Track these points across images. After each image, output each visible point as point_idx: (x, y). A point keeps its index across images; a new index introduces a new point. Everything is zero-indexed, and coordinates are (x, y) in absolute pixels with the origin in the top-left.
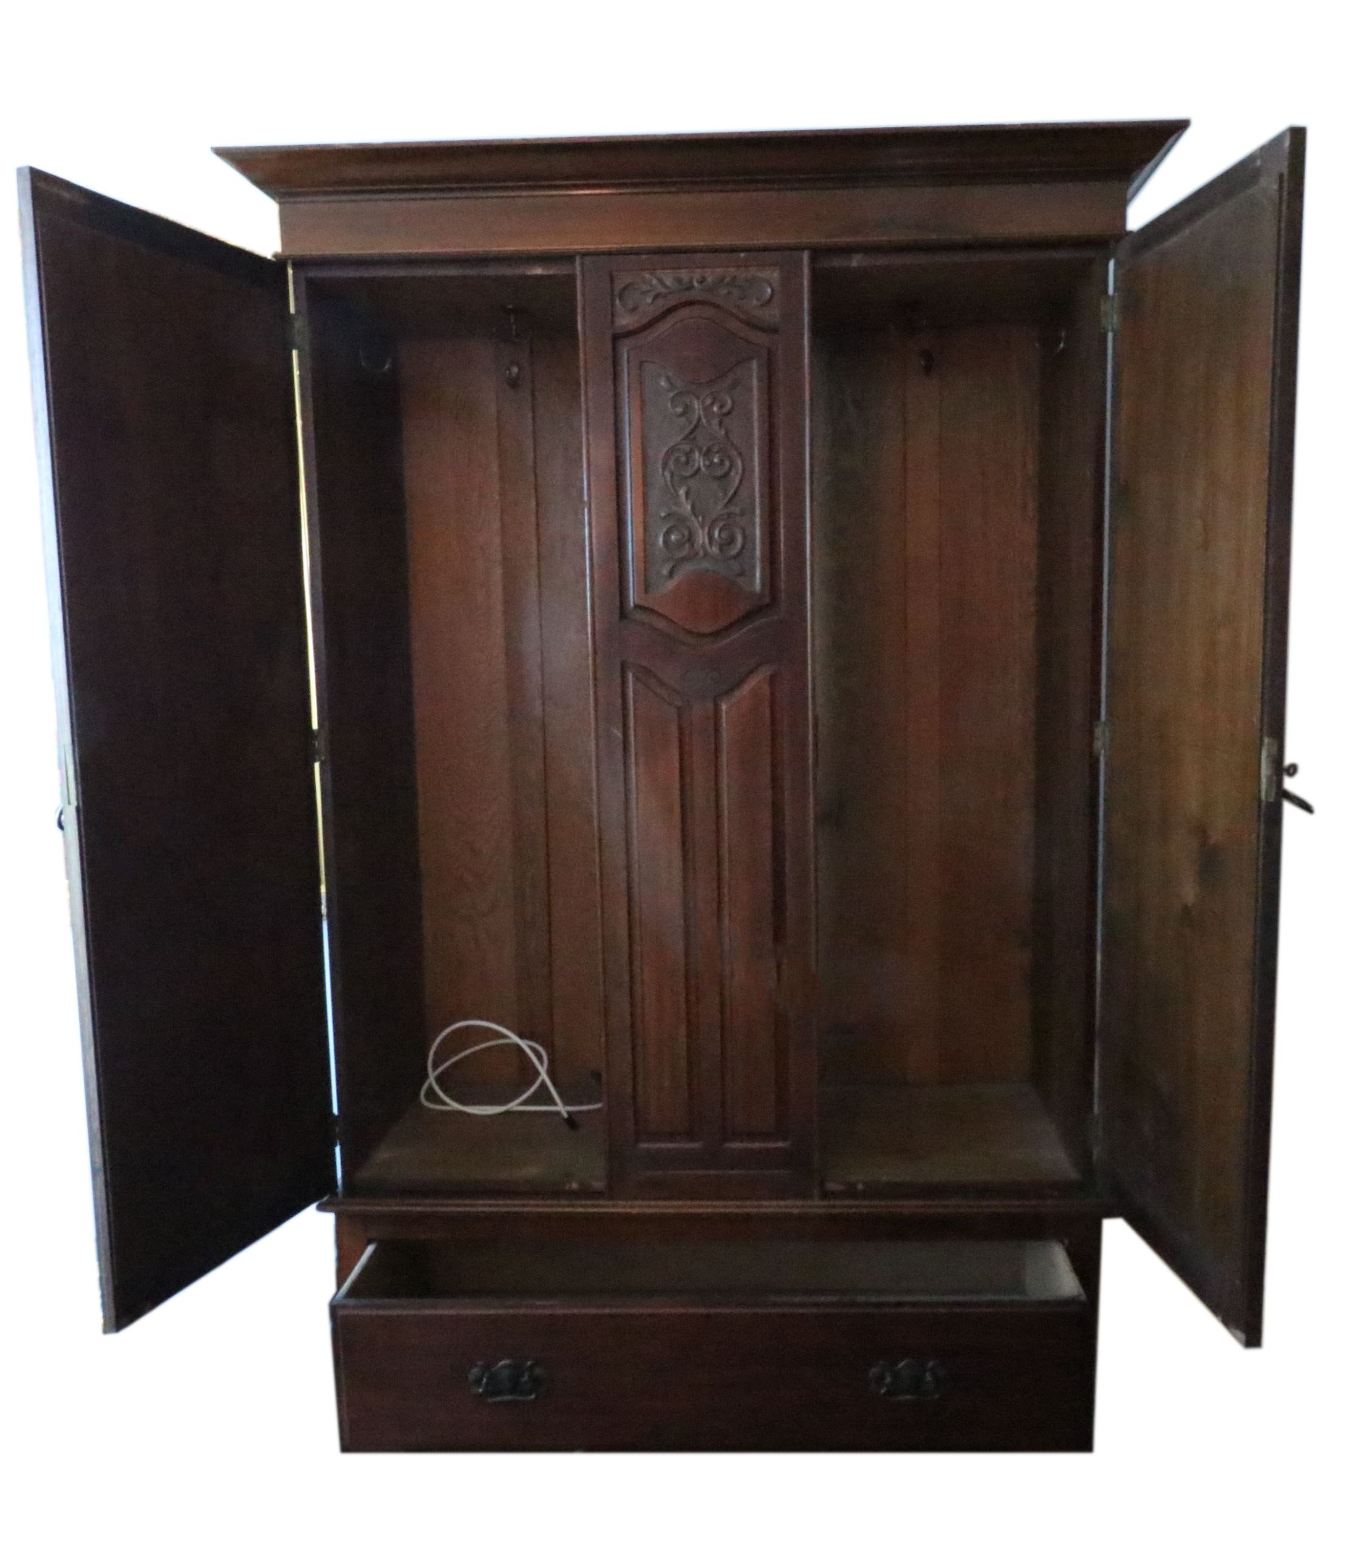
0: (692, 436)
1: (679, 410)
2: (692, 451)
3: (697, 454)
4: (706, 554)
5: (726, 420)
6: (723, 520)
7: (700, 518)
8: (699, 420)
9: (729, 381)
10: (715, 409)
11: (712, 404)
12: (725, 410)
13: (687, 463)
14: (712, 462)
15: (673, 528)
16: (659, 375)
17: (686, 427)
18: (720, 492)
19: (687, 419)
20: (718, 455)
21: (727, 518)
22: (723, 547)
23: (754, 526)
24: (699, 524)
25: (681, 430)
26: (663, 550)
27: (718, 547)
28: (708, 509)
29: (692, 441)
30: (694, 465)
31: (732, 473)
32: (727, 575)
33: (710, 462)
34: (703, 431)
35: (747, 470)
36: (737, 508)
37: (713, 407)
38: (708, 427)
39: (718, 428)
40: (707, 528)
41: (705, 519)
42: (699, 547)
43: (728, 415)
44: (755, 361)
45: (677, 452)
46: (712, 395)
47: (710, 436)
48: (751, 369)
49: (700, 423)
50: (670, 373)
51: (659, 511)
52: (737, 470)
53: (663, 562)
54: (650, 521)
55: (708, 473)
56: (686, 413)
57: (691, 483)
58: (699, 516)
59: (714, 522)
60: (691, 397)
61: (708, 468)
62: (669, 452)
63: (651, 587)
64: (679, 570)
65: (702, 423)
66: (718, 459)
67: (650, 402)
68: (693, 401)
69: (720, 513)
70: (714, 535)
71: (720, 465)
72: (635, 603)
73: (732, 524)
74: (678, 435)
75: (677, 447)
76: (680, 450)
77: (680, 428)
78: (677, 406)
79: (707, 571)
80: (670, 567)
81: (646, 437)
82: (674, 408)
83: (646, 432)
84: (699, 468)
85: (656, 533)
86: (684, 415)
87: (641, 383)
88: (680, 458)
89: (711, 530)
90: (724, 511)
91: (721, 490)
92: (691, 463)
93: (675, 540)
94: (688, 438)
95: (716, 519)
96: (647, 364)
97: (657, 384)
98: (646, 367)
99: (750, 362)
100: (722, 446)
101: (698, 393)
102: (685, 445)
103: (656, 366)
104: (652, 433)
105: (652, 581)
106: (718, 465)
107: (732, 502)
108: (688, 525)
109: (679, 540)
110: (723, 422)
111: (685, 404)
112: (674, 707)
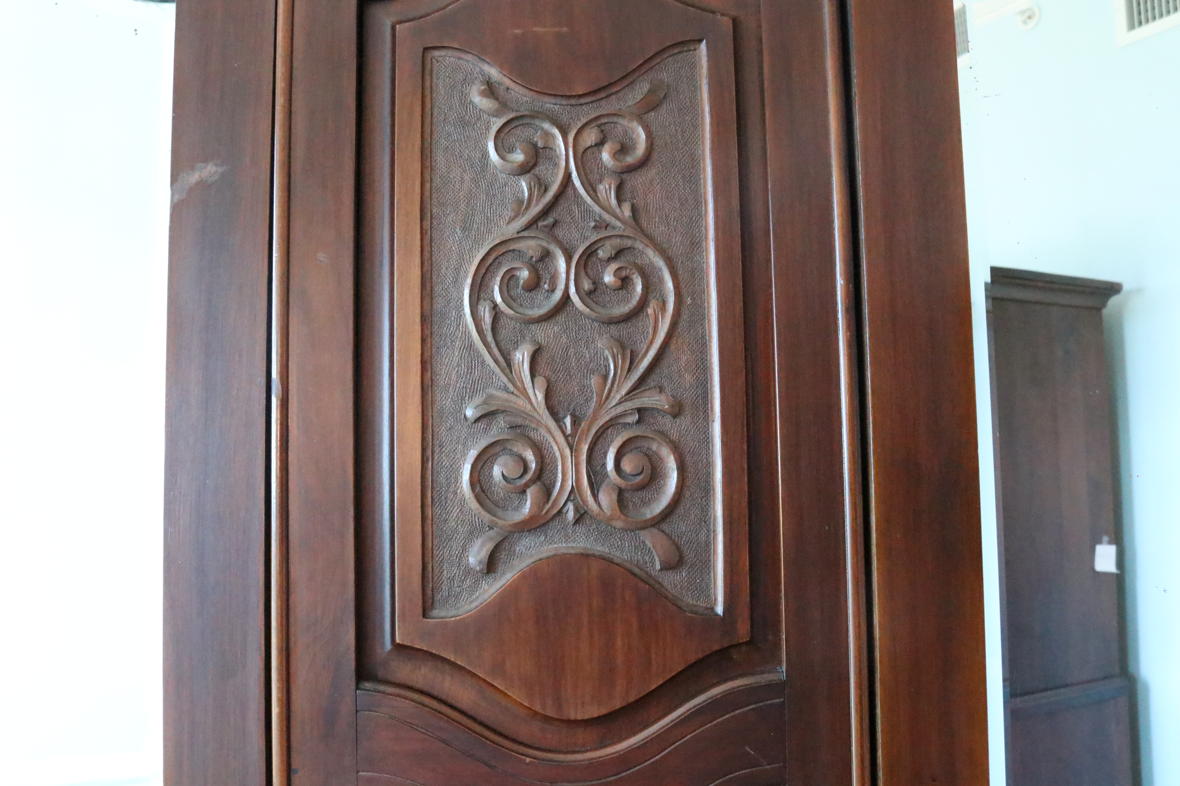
0: (550, 220)
1: (519, 157)
2: (546, 255)
3: (561, 264)
4: (582, 517)
5: (635, 180)
6: (626, 425)
7: (568, 421)
8: (566, 179)
9: (642, 90)
10: (606, 156)
11: (600, 144)
12: (630, 160)
13: (533, 286)
14: (597, 284)
15: (498, 449)
16: (467, 81)
17: (535, 198)
18: (620, 356)
19: (539, 179)
20: (614, 266)
21: (639, 422)
22: (627, 495)
23: (707, 440)
24: (566, 437)
25: (521, 206)
26: (473, 504)
27: (615, 497)
28: (587, 399)
29: (549, 233)
30: (553, 290)
31: (650, 311)
32: (637, 566)
33: (594, 283)
34: (575, 209)
35: (689, 301)
36: (663, 397)
37: (600, 153)
38: (588, 199)
39: (613, 201)
40: (585, 448)
41: (580, 425)
42: (566, 497)
43: (640, 170)
44: (703, 46)
45: (510, 259)
46: (599, 122)
47: (595, 221)
48: (694, 66)
49: (569, 190)
50: (494, 72)
51: (462, 404)
52: (664, 303)
53: (473, 533)
54: (438, 430)
55: (588, 310)
56: (535, 165)
57: (545, 334)
58: (565, 417)
59: (603, 433)
60: (547, 126)
61: (588, 296)
62: (490, 260)
63: (438, 597)
64: (512, 554)
65: (575, 189)
66: (615, 275)
67: (445, 143)
68: (554, 136)
69: (620, 409)
70: (604, 465)
71: (619, 289)
72: (398, 640)
73: (651, 436)
74: (511, 220)
75: (511, 248)
76: (519, 254)
77: (520, 202)
78: (511, 150)
79: (585, 556)
80: (489, 546)
81: (431, 223)
82: (505, 153)
83: (431, 211)
84: (566, 297)
85: (454, 458)
86: (528, 171)
87: (423, 96)
88: (518, 274)
89: (597, 454)
90: (629, 405)
91: (622, 352)
92: (546, 286)
93: (501, 477)
94: (537, 226)
95: (609, 424)
96: (436, 53)
97: (465, 103)
98: (438, 61)
99: (692, 48)
100: (629, 243)
101: (565, 119)
102: (532, 243)
103: (460, 58)
104: (448, 214)
105: (442, 582)
106: (615, 290)
107: (651, 382)
108: (536, 441)
109: (512, 479)
110: (628, 186)
111: (531, 145)
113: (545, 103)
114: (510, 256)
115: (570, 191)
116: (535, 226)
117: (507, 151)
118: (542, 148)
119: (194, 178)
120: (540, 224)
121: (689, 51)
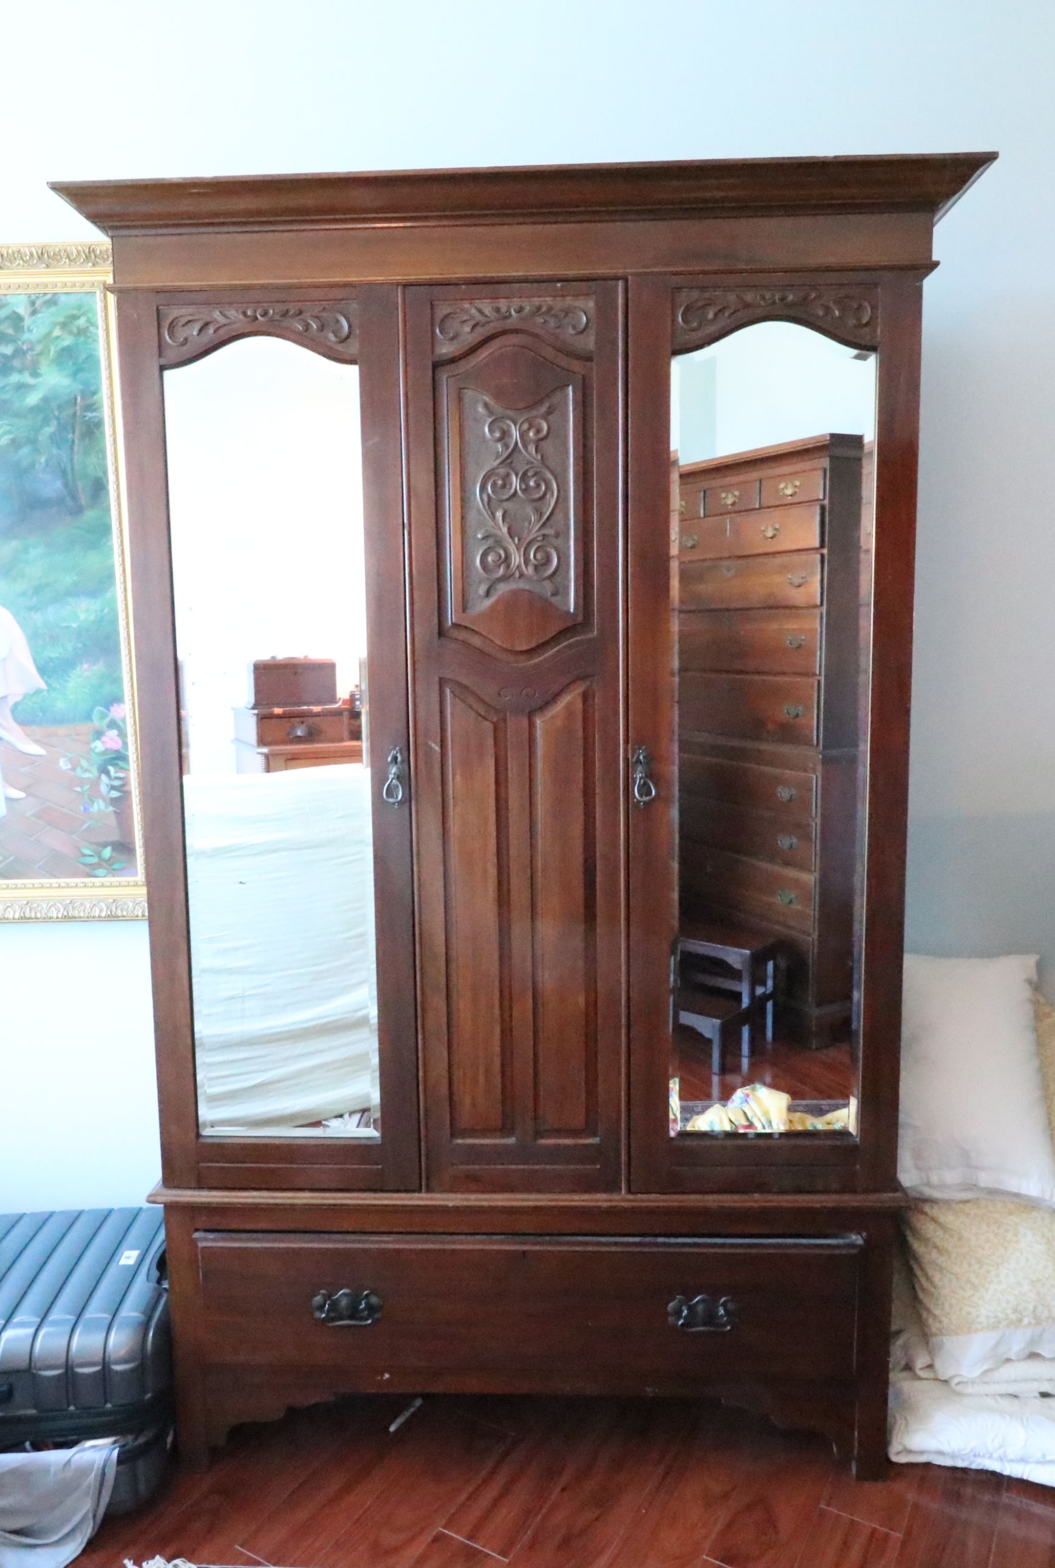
0: (509, 461)
1: (497, 435)
2: (508, 475)
3: (514, 478)
4: (522, 575)
5: (543, 444)
6: (538, 541)
7: (516, 539)
8: (516, 443)
9: (543, 409)
10: (531, 434)
11: (529, 429)
12: (541, 436)
13: (504, 486)
14: (528, 486)
15: (490, 550)
16: (477, 401)
17: (504, 451)
18: (536, 514)
19: (505, 444)
20: (534, 479)
21: (543, 539)
22: (538, 567)
23: (569, 548)
24: (515, 545)
25: (498, 455)
26: (481, 571)
27: (533, 568)
28: (523, 531)
29: (509, 466)
30: (511, 488)
31: (548, 496)
32: (542, 594)
33: (526, 486)
34: (519, 456)
35: (562, 493)
36: (552, 530)
37: (529, 433)
38: (524, 452)
39: (534, 452)
40: (523, 550)
41: (521, 541)
42: (515, 568)
43: (544, 440)
44: (570, 388)
46: (529, 420)
47: (527, 461)
48: (567, 396)
50: (487, 399)
51: (476, 533)
52: (553, 493)
53: (480, 582)
54: (467, 542)
55: (524, 496)
56: (504, 438)
57: (508, 506)
58: (515, 537)
59: (529, 544)
60: (509, 422)
61: (524, 491)
62: (487, 476)
63: (468, 605)
64: (495, 590)
65: (519, 448)
66: (534, 482)
67: (469, 428)
68: (510, 426)
69: (536, 535)
70: (530, 556)
71: (536, 488)
72: (453, 622)
73: (547, 545)
74: (495, 460)
75: (495, 472)
76: (497, 475)
77: (498, 452)
78: (494, 432)
79: (523, 590)
80: (487, 587)
81: (464, 462)
82: (492, 433)
83: (464, 455)
84: (516, 491)
85: (473, 553)
87: (460, 410)
88: (497, 482)
89: (527, 552)
90: (539, 533)
91: (537, 512)
92: (508, 487)
93: (491, 561)
95: (532, 540)
96: (466, 391)
97: (475, 410)
98: (465, 394)
100: (539, 470)
101: (515, 419)
102: (503, 470)
103: (473, 393)
104: (470, 458)
105: (470, 600)
106: (534, 488)
107: (548, 524)
108: (504, 547)
109: (495, 561)
110: (540, 446)
111: (502, 430)
112: (491, 722)
114: (494, 475)
115: (517, 449)
116: (504, 463)
119: (371, 443)
120: (506, 462)
121: (565, 389)
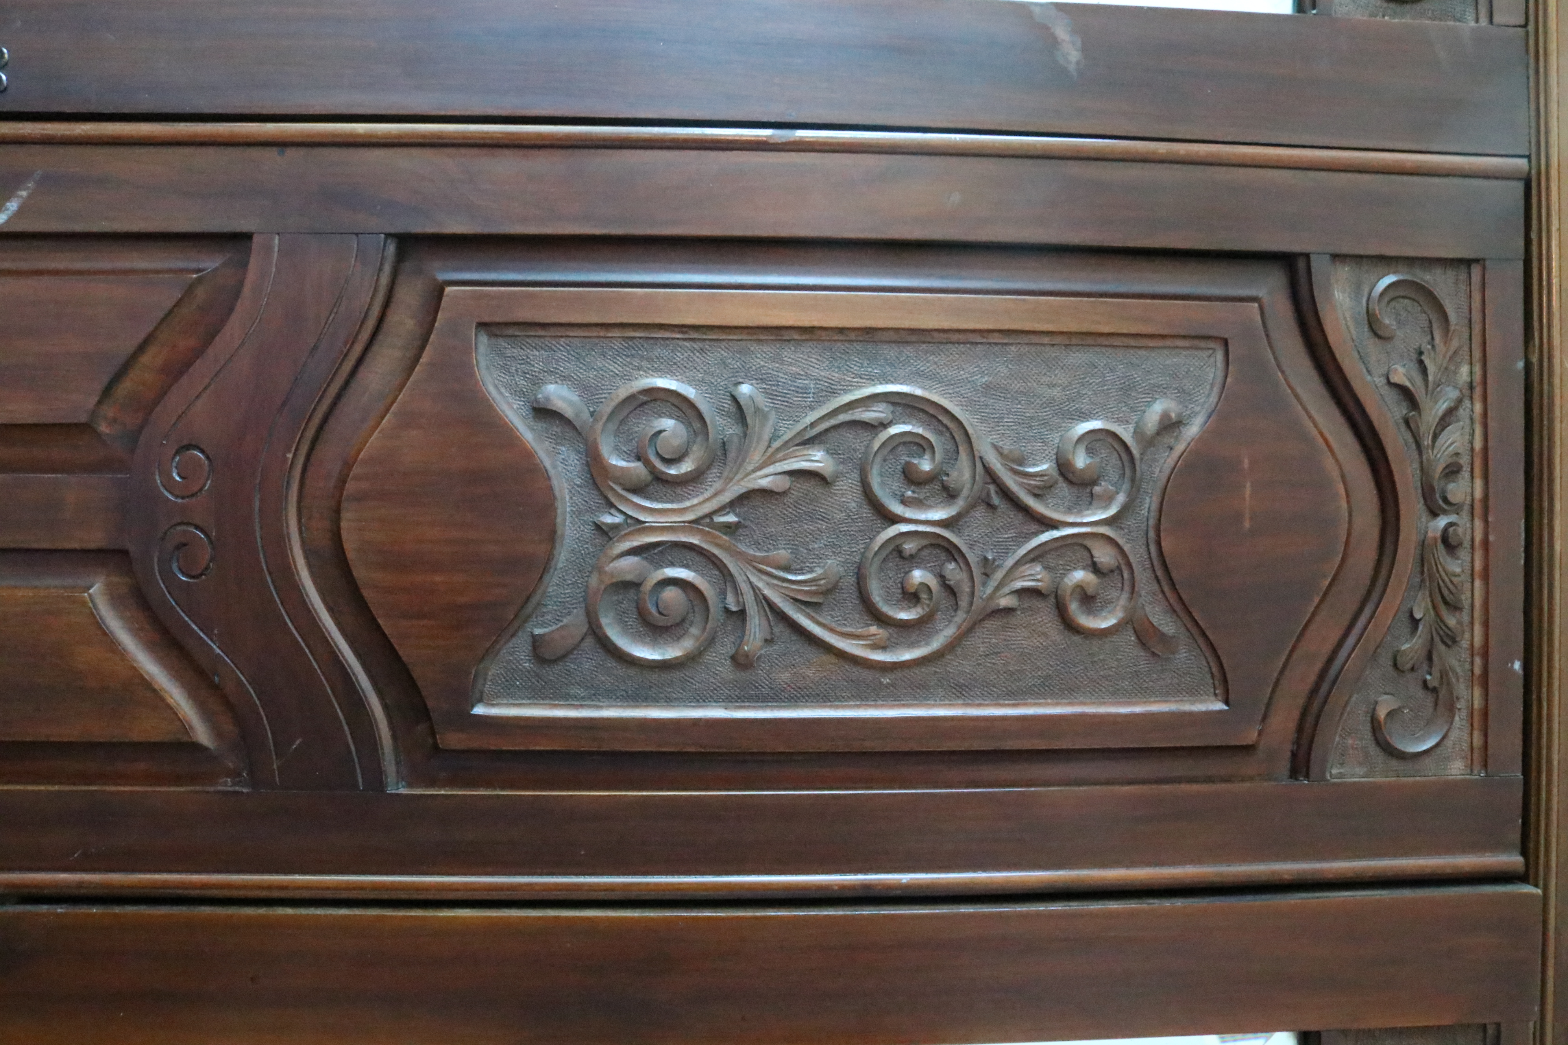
0: (996, 500)
1: (1081, 461)
2: (950, 494)
3: (939, 514)
5: (1047, 613)
6: (723, 594)
7: (731, 518)
8: (1050, 523)
9: (1167, 625)
10: (1079, 575)
11: (1095, 568)
12: (1073, 607)
13: (911, 477)
14: (913, 560)
15: (697, 425)
16: (1183, 395)
17: (1025, 481)
18: (814, 588)
19: (1051, 487)
20: (933, 582)
21: (727, 610)
22: (632, 594)
23: (701, 700)
24: (710, 515)
25: (1016, 461)
26: (623, 392)
27: (629, 577)
28: (759, 544)
29: (979, 498)
30: (904, 502)
31: (873, 629)
32: (539, 604)
33: (912, 557)
34: (1011, 534)
35: (886, 681)
36: (759, 643)
37: (1084, 569)
38: (1022, 551)
39: (1019, 584)
40: (695, 541)
41: (725, 534)
42: (630, 513)
43: (1059, 620)
44: (1220, 706)
45: (946, 447)
46: (1123, 567)
47: (994, 560)
48: (1193, 693)
49: (1036, 527)
50: (1193, 430)
51: (756, 379)
52: (884, 648)
53: (585, 389)
54: (723, 347)
55: (876, 549)
56: (1070, 482)
57: (846, 490)
58: (737, 515)
59: (714, 563)
60: (1121, 498)
61: (895, 549)
62: (945, 420)
63: (502, 343)
64: (558, 440)
65: (1036, 534)
66: (922, 584)
67: (1102, 364)
68: (1106, 507)
69: (744, 587)
70: (672, 564)
71: (903, 588)
72: (448, 289)
73: (709, 626)
74: (998, 450)
75: (961, 449)
76: (953, 458)
77: (1021, 461)
78: (1090, 451)
79: (552, 536)
80: (569, 412)
81: (996, 344)
82: (1086, 443)
83: (1012, 344)
84: (894, 519)
85: (685, 367)
86: (1062, 474)
87: (1163, 337)
88: (926, 457)
89: (689, 555)
90: (749, 599)
91: (820, 591)
92: (909, 493)
93: (658, 429)
94: (989, 483)
95: (725, 572)
96: (1220, 356)
97: (1155, 391)
98: (1209, 356)
99: (1217, 692)
100: (964, 603)
101: (1130, 522)
102: (967, 475)
103: (1212, 385)
104: (1007, 367)
105: (524, 350)
106: (902, 583)
107: (779, 629)
108: (705, 476)
109: (655, 444)
110: (1038, 604)
111: (1096, 477)
112: (94, 414)
113: (1151, 497)
114: (950, 446)
115: (1034, 527)
116: (989, 480)
117: (1089, 446)
118: (1091, 490)
120: (992, 488)
121: (1215, 688)
